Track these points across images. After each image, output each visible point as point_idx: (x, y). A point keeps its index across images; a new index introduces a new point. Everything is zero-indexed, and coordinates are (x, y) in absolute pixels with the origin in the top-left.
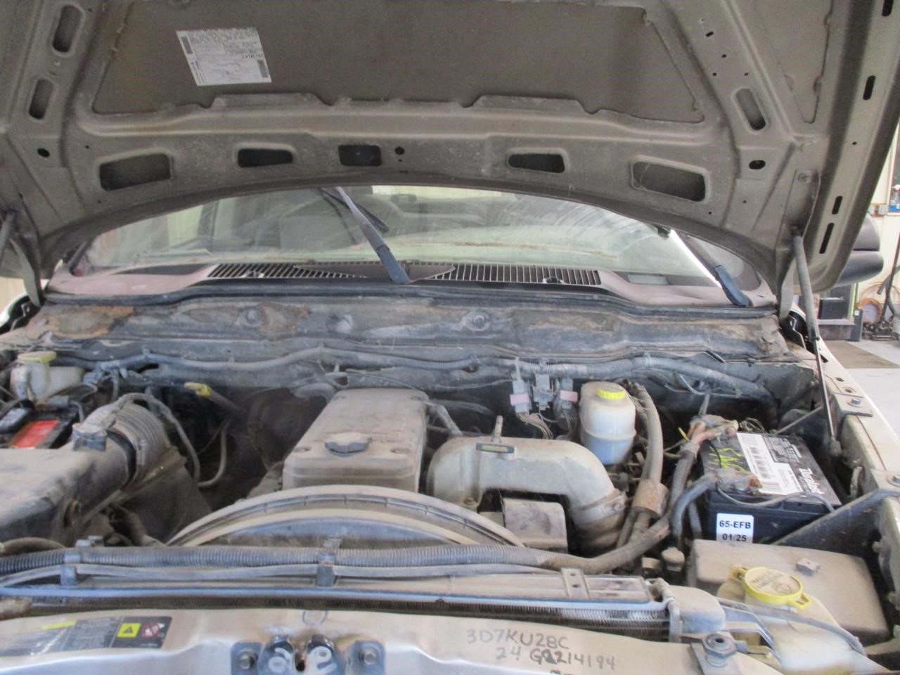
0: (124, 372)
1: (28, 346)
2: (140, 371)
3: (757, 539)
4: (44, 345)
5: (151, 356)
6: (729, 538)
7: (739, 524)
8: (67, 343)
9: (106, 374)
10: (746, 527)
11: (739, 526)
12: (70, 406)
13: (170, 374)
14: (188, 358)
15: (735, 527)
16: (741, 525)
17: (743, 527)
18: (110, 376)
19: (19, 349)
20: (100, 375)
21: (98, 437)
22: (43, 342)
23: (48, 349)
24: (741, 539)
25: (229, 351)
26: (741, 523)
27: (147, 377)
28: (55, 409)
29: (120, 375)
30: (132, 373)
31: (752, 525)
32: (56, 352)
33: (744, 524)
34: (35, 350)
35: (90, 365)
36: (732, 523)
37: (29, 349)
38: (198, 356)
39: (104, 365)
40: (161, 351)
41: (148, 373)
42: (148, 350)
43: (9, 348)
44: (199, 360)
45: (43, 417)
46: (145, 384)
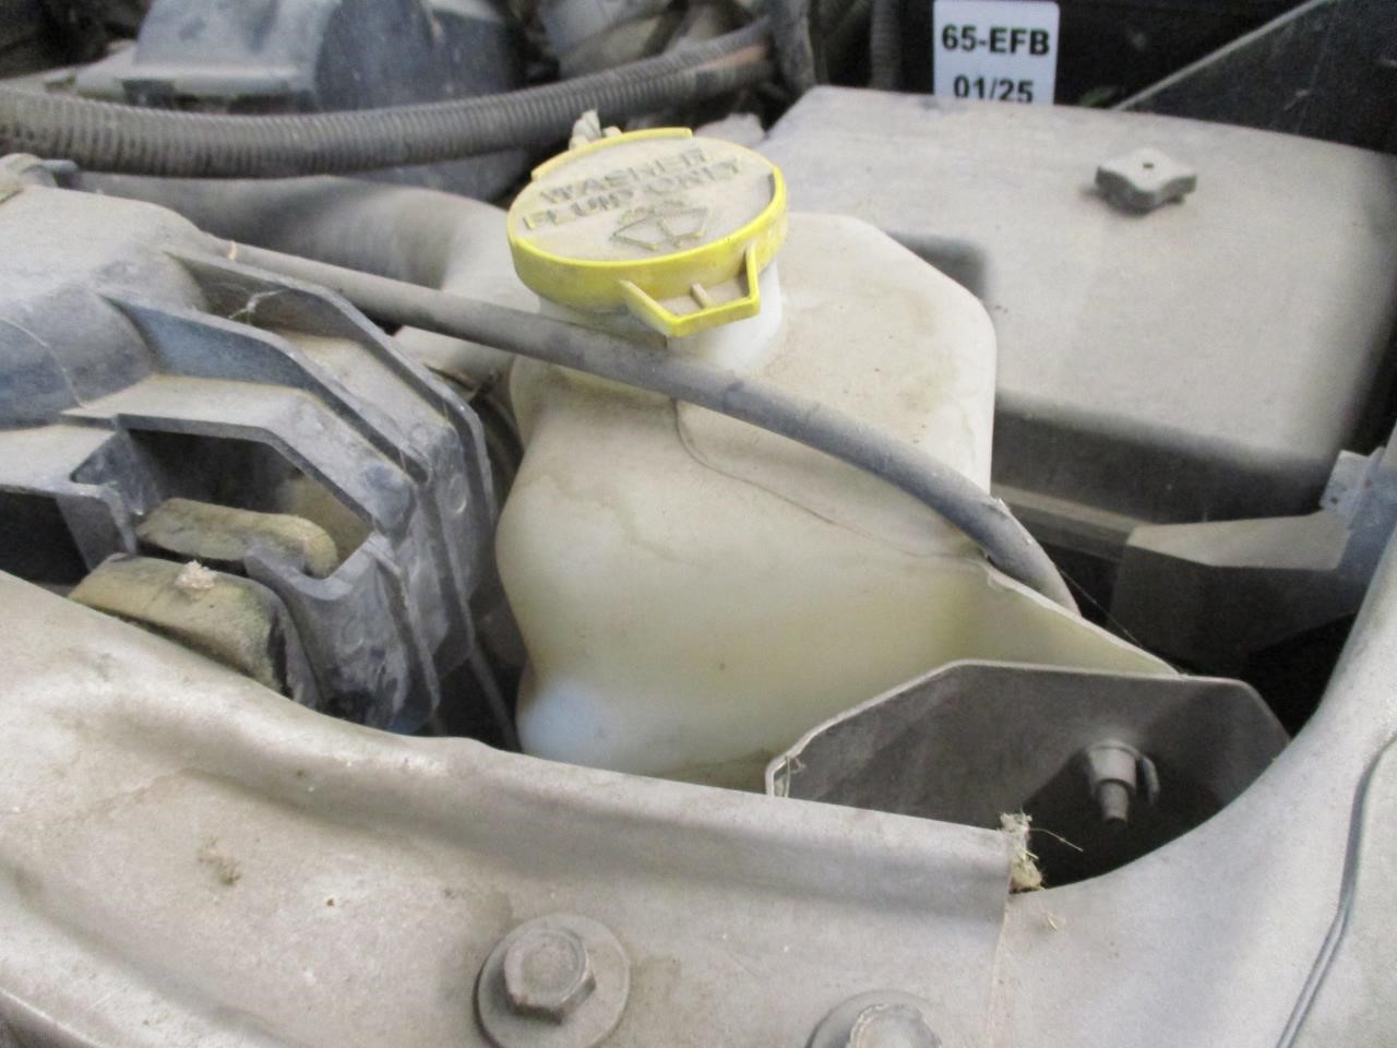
3: (1069, 91)
6: (974, 91)
7: (1008, 36)
10: (1033, 51)
11: (1007, 45)
15: (993, 48)
16: (1014, 42)
17: (1023, 49)
24: (1015, 94)
26: (1014, 33)
31: (1053, 42)
33: (1027, 38)
36: (983, 34)
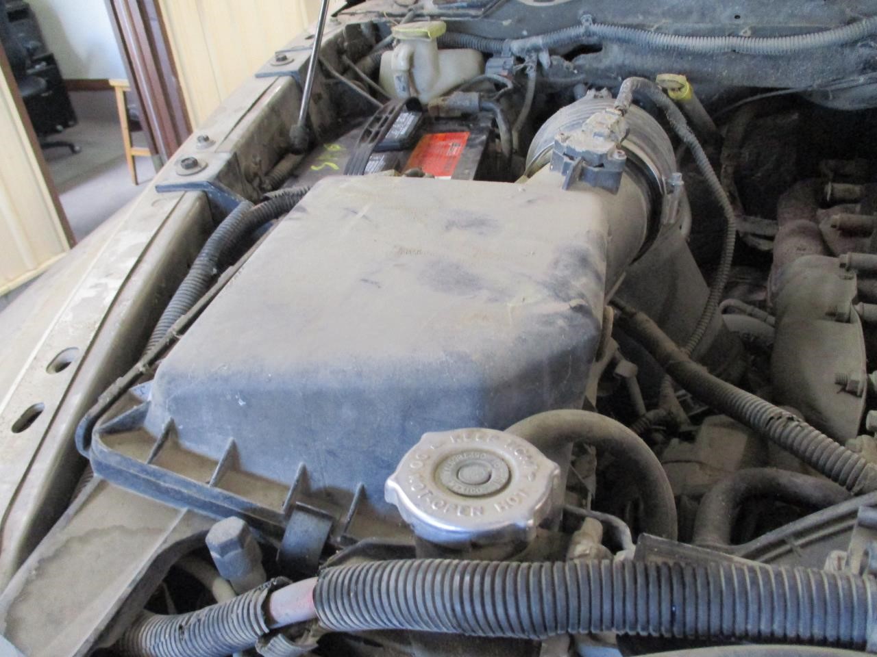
0: (545, 58)
1: (403, 15)
2: (570, 56)
4: (425, 12)
5: (595, 28)
8: (458, 8)
9: (520, 60)
12: (482, 109)
13: (619, 61)
14: (658, 30)
18: (525, 64)
19: (391, 19)
20: (511, 61)
21: (611, 162)
22: (422, 8)
23: (433, 17)
25: (737, 17)
27: (579, 68)
28: (458, 114)
29: (539, 65)
30: (557, 59)
32: (446, 22)
34: (412, 20)
35: (494, 45)
37: (404, 19)
38: (678, 25)
39: (516, 46)
40: (610, 18)
41: (583, 60)
42: (589, 17)
43: (375, 19)
44: (677, 33)
45: (443, 127)
46: (574, 79)
